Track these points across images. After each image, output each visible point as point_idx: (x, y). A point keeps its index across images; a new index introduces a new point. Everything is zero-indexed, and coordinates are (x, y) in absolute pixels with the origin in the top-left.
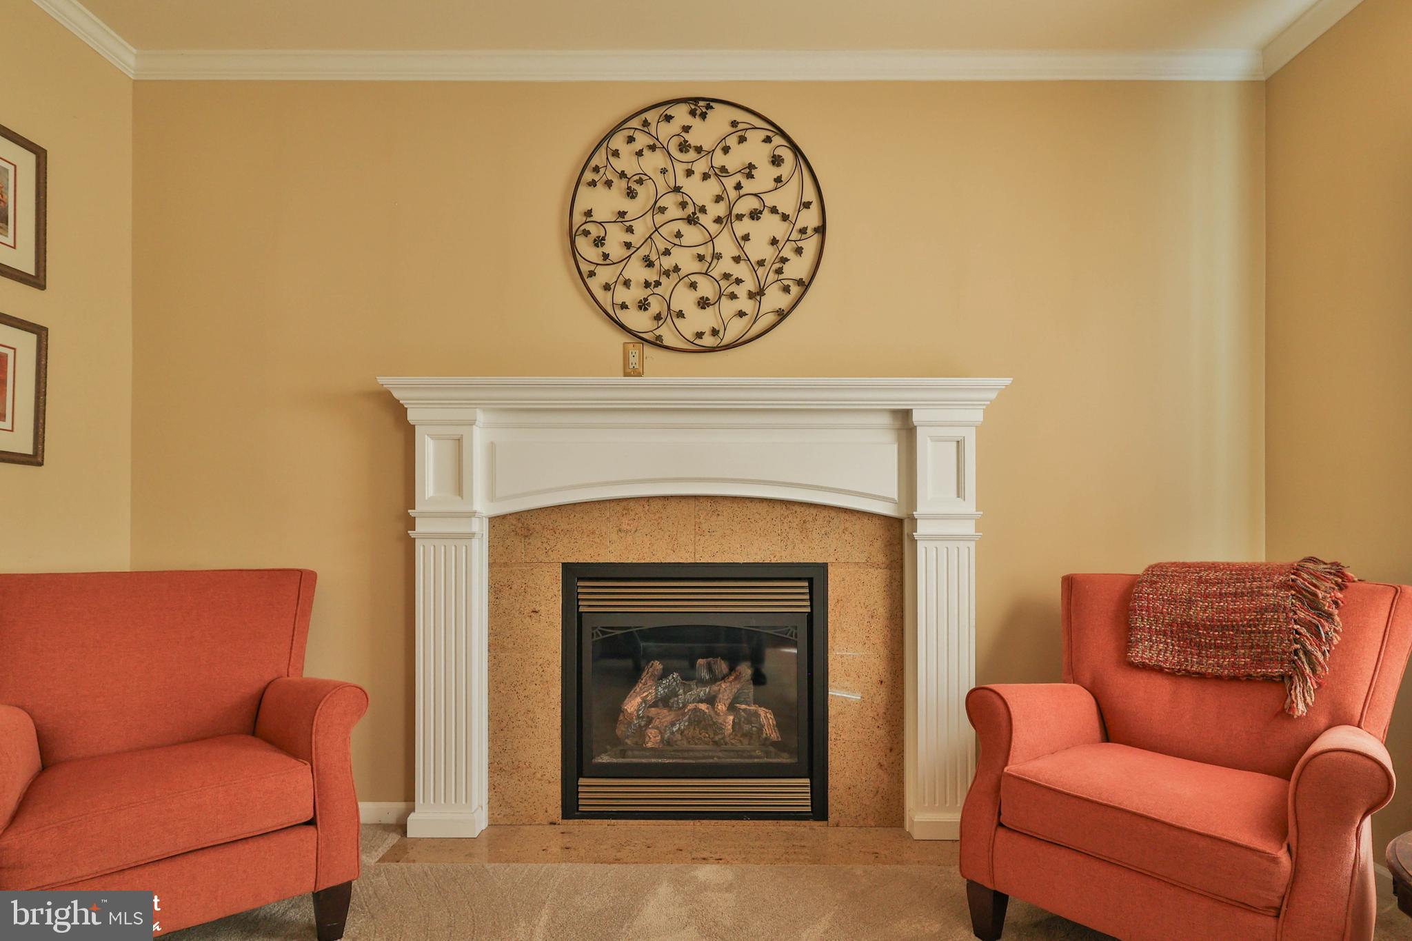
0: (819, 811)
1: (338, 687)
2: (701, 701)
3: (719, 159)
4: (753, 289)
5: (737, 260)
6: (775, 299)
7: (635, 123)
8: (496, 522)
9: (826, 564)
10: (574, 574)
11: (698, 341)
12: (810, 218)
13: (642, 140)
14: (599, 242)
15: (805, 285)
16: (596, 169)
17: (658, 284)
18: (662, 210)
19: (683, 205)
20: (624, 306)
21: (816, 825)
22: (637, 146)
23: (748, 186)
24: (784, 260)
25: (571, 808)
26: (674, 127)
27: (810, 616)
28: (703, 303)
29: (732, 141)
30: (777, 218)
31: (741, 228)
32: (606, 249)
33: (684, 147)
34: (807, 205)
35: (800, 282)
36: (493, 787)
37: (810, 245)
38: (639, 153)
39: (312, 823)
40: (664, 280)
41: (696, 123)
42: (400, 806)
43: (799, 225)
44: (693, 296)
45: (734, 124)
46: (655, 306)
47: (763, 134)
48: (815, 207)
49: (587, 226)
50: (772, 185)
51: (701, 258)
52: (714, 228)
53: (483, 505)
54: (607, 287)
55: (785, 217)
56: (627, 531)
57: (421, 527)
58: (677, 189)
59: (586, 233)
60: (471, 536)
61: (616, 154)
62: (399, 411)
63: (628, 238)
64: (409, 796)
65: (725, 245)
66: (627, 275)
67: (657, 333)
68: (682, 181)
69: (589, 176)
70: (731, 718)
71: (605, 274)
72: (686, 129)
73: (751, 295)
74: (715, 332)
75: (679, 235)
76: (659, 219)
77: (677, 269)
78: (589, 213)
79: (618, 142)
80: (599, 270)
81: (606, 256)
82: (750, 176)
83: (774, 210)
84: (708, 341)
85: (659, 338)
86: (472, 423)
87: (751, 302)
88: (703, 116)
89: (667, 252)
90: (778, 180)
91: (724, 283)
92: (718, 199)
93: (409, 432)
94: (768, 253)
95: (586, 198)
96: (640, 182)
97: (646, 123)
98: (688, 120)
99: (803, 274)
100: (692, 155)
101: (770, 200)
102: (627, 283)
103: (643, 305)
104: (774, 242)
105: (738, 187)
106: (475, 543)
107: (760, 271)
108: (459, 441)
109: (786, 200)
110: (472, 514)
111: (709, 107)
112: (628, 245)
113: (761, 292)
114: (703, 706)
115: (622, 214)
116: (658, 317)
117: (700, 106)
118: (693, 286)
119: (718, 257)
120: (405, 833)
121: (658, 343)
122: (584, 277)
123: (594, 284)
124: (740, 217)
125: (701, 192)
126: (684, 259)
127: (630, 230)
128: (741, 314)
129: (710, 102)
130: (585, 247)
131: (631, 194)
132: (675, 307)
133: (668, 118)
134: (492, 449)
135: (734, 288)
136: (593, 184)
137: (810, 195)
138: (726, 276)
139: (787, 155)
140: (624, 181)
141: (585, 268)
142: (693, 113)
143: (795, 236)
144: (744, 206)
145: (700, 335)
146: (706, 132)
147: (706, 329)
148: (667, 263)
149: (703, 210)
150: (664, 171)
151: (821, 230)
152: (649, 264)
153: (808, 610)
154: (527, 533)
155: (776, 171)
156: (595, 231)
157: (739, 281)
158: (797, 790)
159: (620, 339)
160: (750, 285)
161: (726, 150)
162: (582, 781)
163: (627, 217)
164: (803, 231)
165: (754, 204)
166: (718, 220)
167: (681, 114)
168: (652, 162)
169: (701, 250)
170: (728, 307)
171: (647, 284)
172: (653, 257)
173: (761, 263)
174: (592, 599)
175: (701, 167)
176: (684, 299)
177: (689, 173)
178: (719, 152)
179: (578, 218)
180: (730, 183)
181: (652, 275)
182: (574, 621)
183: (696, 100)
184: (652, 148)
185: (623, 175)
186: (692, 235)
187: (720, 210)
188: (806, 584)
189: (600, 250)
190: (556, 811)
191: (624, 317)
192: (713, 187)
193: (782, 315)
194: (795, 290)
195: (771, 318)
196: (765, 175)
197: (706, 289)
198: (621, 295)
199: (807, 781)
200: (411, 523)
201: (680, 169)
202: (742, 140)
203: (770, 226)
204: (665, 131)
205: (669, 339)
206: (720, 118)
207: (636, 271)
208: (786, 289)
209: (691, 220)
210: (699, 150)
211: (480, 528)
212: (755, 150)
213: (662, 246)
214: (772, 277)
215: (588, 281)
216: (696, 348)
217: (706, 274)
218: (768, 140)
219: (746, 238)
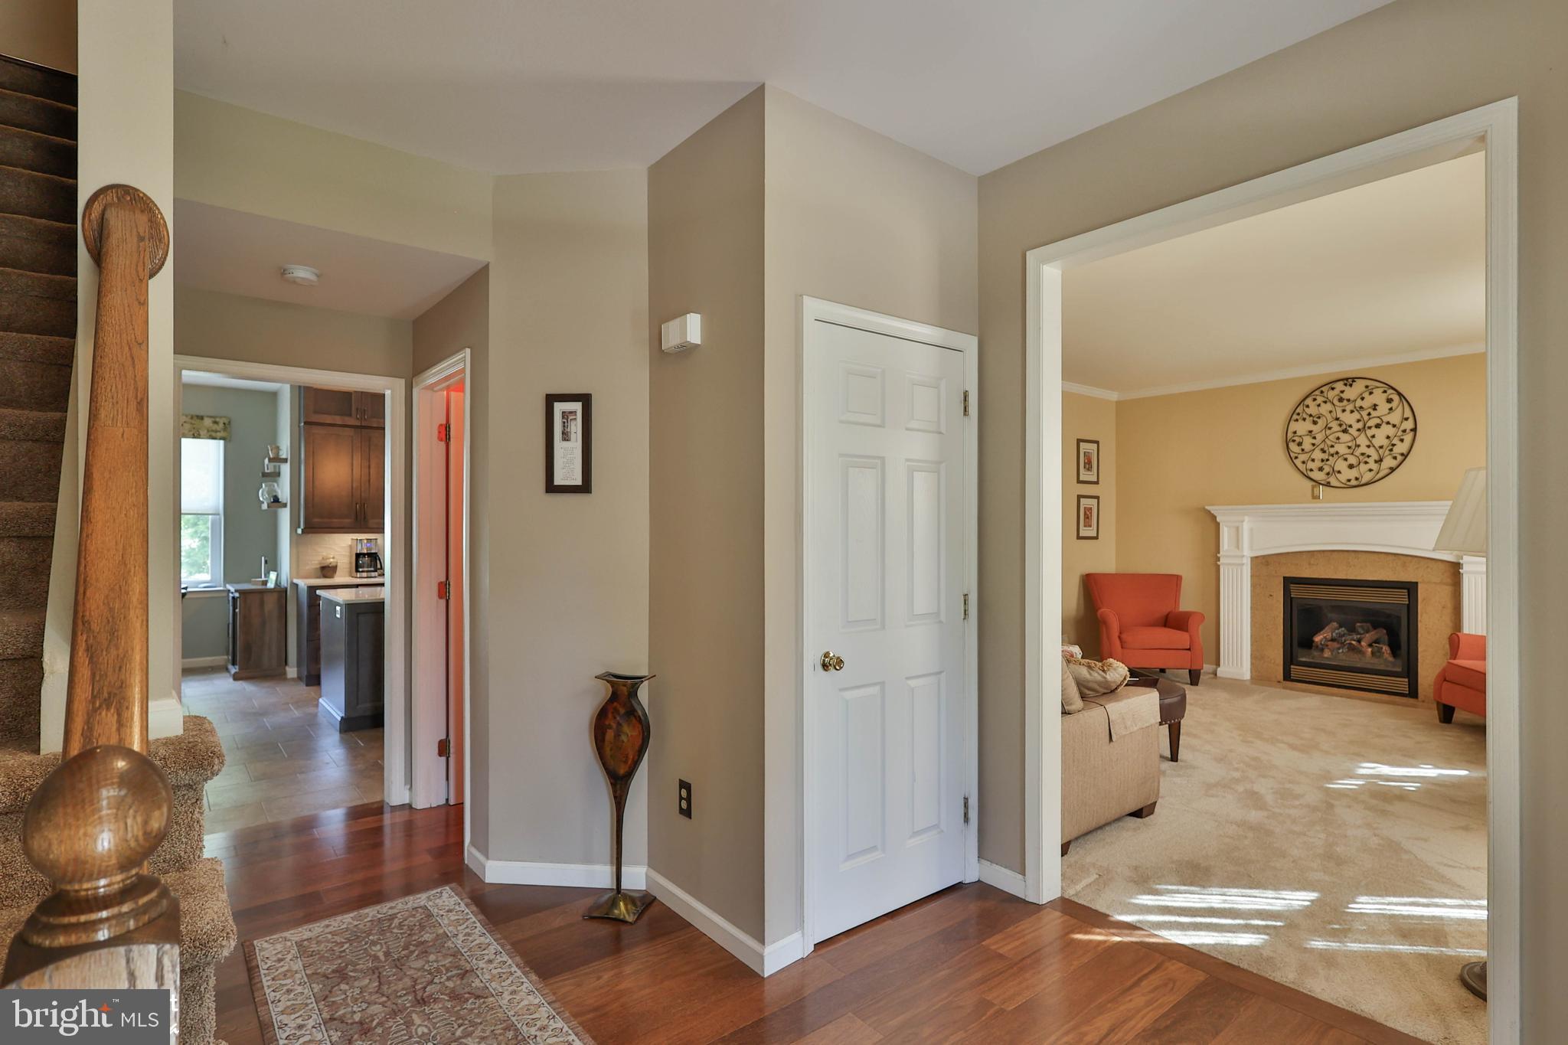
0: (1413, 693)
1: (1194, 613)
2: (1354, 640)
3: (1359, 403)
4: (1377, 458)
5: (1368, 446)
6: (1389, 462)
7: (1317, 392)
8: (1253, 559)
9: (1417, 583)
10: (1288, 581)
11: (1348, 483)
12: (1409, 425)
13: (1320, 399)
14: (1300, 444)
15: (1405, 456)
16: (1298, 414)
17: (1328, 460)
18: (1330, 428)
19: (1340, 425)
20: (1311, 470)
21: (1411, 701)
22: (1318, 402)
23: (1374, 413)
24: (1394, 445)
25: (1287, 676)
26: (1336, 392)
27: (1408, 605)
28: (1351, 466)
29: (1366, 395)
30: (1390, 426)
31: (1370, 433)
32: (1303, 447)
33: (1341, 400)
34: (1407, 419)
35: (1402, 454)
36: (1252, 664)
37: (1408, 438)
38: (1319, 405)
39: (1189, 649)
40: (1331, 458)
41: (1347, 389)
42: (1215, 667)
43: (1402, 428)
44: (1346, 464)
45: (1367, 387)
46: (1327, 469)
47: (1382, 390)
48: (1411, 420)
49: (1294, 438)
50: (1388, 411)
51: (1349, 447)
52: (1356, 434)
53: (1248, 553)
54: (1304, 462)
55: (1394, 426)
56: (1313, 564)
57: (1222, 561)
58: (1337, 419)
59: (1294, 441)
60: (1243, 564)
61: (1308, 406)
62: (1214, 517)
63: (1314, 441)
64: (1218, 665)
65: (1362, 440)
66: (1313, 457)
67: (1328, 480)
68: (1340, 415)
69: (1295, 417)
70: (1370, 650)
71: (1302, 457)
72: (1342, 392)
73: (1376, 462)
74: (1357, 479)
75: (1338, 438)
76: (1328, 432)
77: (1337, 453)
78: (1295, 432)
79: (1309, 401)
80: (1299, 456)
81: (1303, 450)
82: (1375, 409)
83: (1388, 423)
84: (1354, 482)
85: (1329, 483)
86: (1243, 521)
87: (1376, 465)
88: (1351, 385)
89: (1332, 446)
90: (1391, 409)
91: (1361, 457)
92: (1358, 421)
93: (1218, 525)
94: (1385, 442)
95: (1294, 426)
96: (1319, 418)
97: (1322, 392)
98: (1343, 388)
99: (1405, 451)
100: (1345, 402)
101: (1385, 419)
102: (1313, 460)
103: (1321, 469)
104: (1388, 437)
105: (1369, 414)
106: (1244, 567)
107: (1381, 451)
108: (1237, 529)
109: (1395, 417)
110: (1243, 556)
111: (1353, 381)
112: (1313, 445)
113: (1381, 460)
114: (1354, 642)
115: (1311, 432)
116: (1328, 474)
117: (1349, 381)
118: (1346, 459)
119: (1359, 446)
120: (1216, 675)
121: (1328, 485)
122: (1292, 459)
123: (1298, 462)
124: (1370, 428)
125: (1349, 418)
126: (1342, 449)
127: (1315, 438)
128: (1371, 470)
129: (1354, 380)
130: (1293, 447)
131: (1315, 423)
132: (1336, 469)
133: (1333, 389)
134: (1251, 530)
135: (1367, 459)
136: (1297, 420)
137: (1408, 413)
138: (1363, 454)
139: (1396, 398)
140: (1311, 418)
141: (1293, 455)
142: (1346, 385)
143: (1400, 433)
144: (1372, 423)
145: (1349, 480)
146: (1351, 393)
147: (1352, 477)
148: (1332, 451)
149: (1350, 426)
150: (1331, 412)
151: (1414, 430)
152: (1323, 451)
153: (1407, 603)
154: (1267, 564)
155: (1389, 406)
156: (1298, 439)
157: (1369, 456)
158: (1402, 684)
159: (1310, 484)
160: (1375, 456)
161: (1363, 399)
162: (1292, 667)
163: (1313, 433)
164: (1404, 431)
165: (1378, 421)
166: (1359, 430)
167: (1339, 386)
168: (1325, 409)
169: (1350, 444)
170: (1363, 468)
171: (1322, 461)
172: (1326, 449)
173: (1381, 447)
174: (1296, 592)
175: (1350, 407)
176: (1341, 465)
177: (1344, 411)
178: (1359, 400)
179: (1290, 435)
180: (1364, 413)
181: (1325, 456)
182: (1289, 601)
183: (1347, 379)
184: (1325, 402)
185: (1311, 415)
186: (1345, 437)
187: (1360, 425)
188: (1406, 591)
189: (1300, 447)
190: (1281, 677)
191: (1311, 474)
192: (1356, 415)
193: (1392, 470)
194: (1400, 458)
195: (1388, 471)
196: (1383, 407)
197: (1352, 460)
198: (1310, 465)
199: (1406, 680)
200: (1218, 559)
201: (1339, 410)
202: (1371, 393)
203: (1387, 430)
204: (1331, 394)
205: (1334, 482)
206: (1359, 387)
207: (1318, 455)
208: (1395, 458)
209: (1345, 431)
210: (1348, 400)
211: (1247, 563)
212: (1379, 397)
213: (1330, 443)
214: (1387, 452)
215: (1295, 461)
216: (1348, 485)
217: (1352, 454)
218: (1385, 392)
219: (1373, 436)
